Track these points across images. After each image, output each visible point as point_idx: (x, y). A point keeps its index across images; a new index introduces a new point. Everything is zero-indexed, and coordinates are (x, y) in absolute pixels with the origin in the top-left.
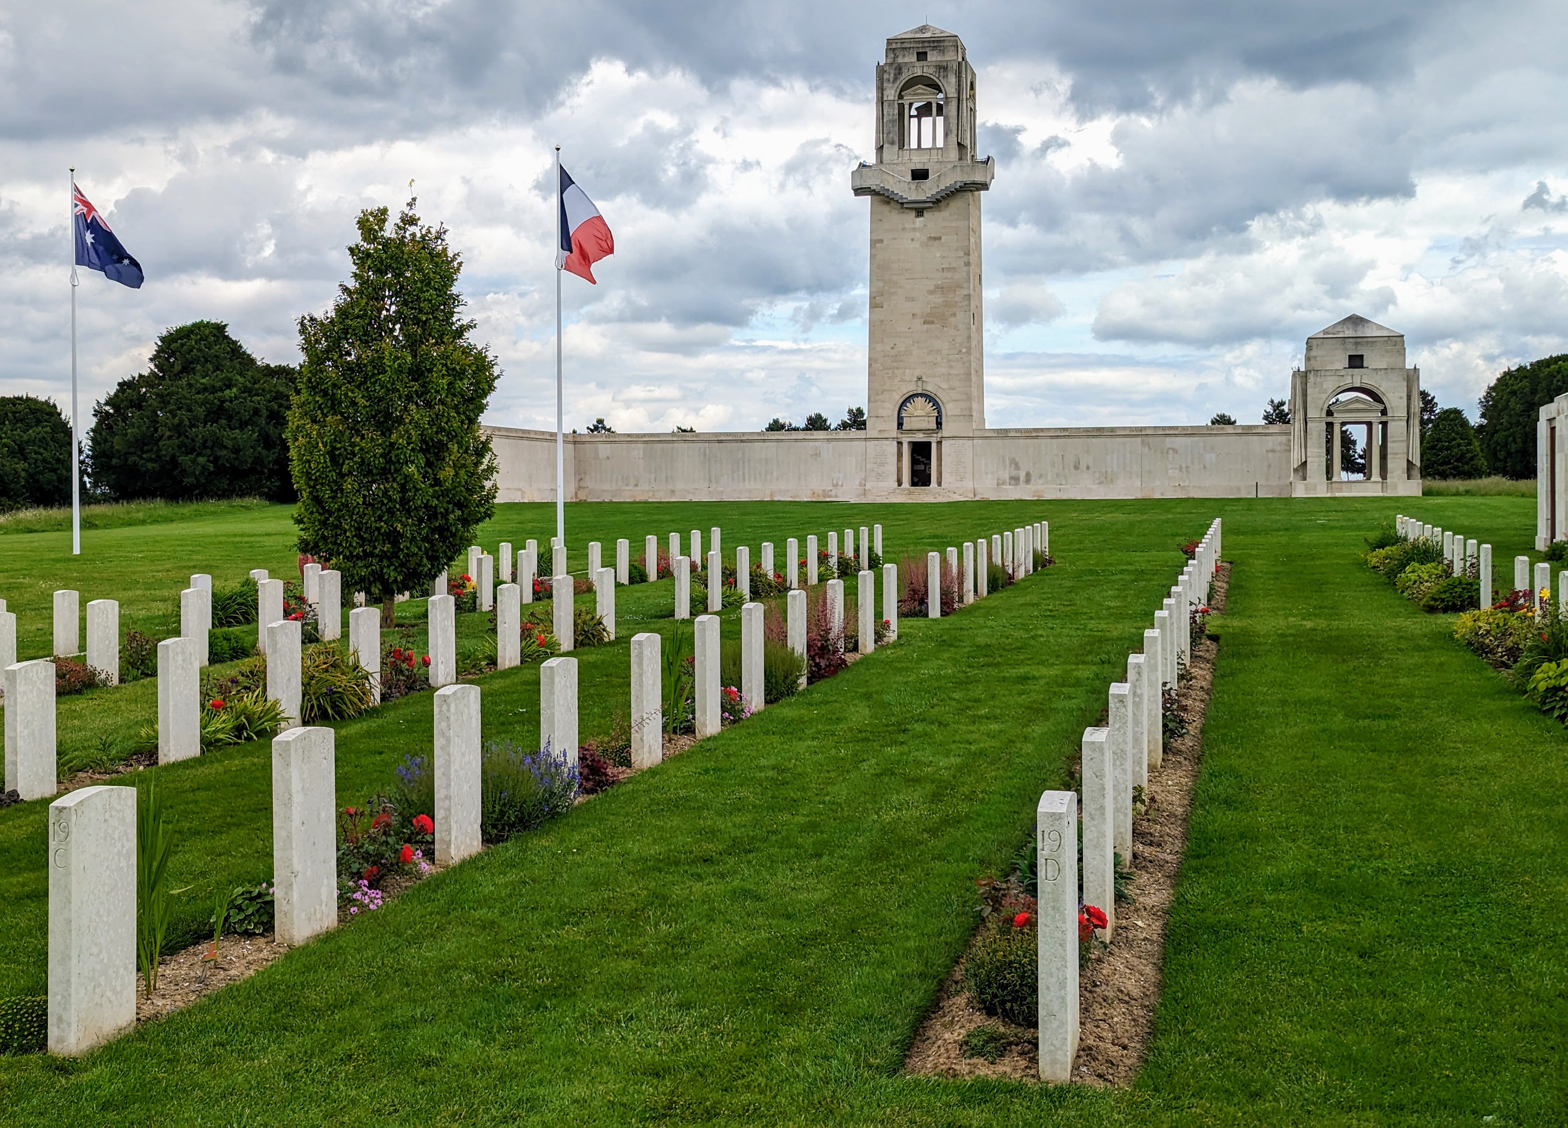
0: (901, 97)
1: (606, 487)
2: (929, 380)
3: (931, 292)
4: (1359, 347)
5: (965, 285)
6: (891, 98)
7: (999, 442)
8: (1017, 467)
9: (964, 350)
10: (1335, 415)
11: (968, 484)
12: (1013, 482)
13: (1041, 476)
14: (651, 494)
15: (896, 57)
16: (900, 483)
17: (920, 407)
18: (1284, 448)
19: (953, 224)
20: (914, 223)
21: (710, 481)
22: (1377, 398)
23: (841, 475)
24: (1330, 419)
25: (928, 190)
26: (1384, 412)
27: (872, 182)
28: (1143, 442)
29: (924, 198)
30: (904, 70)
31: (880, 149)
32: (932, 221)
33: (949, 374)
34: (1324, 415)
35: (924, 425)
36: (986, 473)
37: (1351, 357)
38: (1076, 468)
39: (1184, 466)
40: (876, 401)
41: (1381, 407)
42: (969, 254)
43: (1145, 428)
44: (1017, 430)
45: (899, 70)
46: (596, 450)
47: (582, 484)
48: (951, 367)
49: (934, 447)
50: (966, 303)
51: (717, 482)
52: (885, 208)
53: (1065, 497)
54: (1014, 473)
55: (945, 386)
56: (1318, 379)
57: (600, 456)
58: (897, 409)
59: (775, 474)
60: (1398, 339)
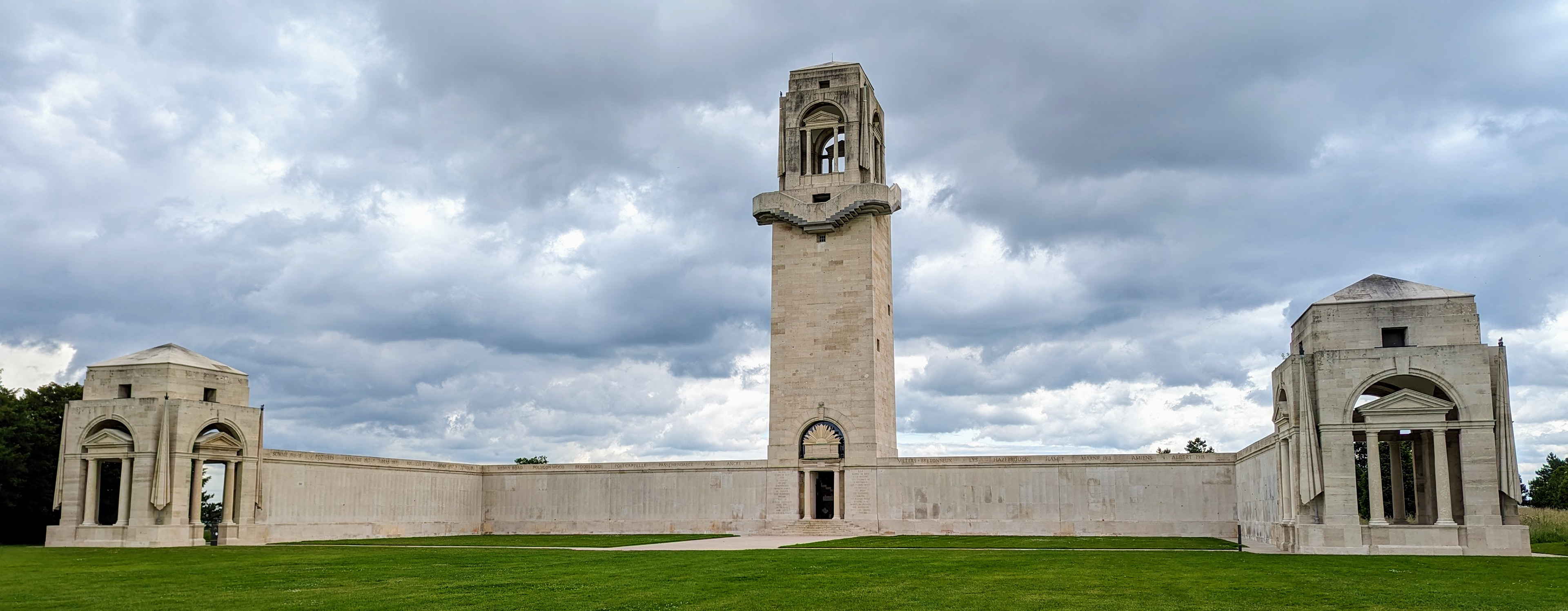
0: (803, 124)
1: (512, 519)
2: (830, 406)
3: (832, 317)
4: (1399, 315)
5: (868, 309)
6: (793, 126)
7: (904, 472)
8: (924, 499)
9: (867, 376)
10: (1368, 420)
11: (873, 517)
12: (920, 515)
13: (949, 509)
14: (552, 527)
15: (799, 87)
16: (802, 514)
17: (821, 437)
18: (1222, 479)
19: (855, 248)
20: (816, 248)
21: (611, 513)
22: (1439, 393)
23: (742, 507)
24: (1359, 427)
25: (829, 211)
26: (1453, 415)
27: (772, 207)
28: (1060, 472)
29: (823, 220)
30: (806, 98)
31: (783, 176)
32: (834, 245)
33: (852, 401)
34: (1349, 421)
35: (826, 454)
36: (891, 505)
37: (1386, 332)
38: (988, 500)
39: (1107, 499)
40: (777, 429)
41: (1448, 407)
42: (871, 278)
43: (1063, 457)
44: (923, 459)
45: (801, 98)
46: (503, 480)
47: (489, 516)
48: (854, 393)
49: (836, 476)
50: (869, 327)
51: (618, 514)
52: (787, 235)
53: (976, 532)
54: (920, 505)
55: (847, 413)
56: (1337, 365)
57: (507, 488)
58: (798, 437)
59: (675, 506)
60: (1465, 302)
